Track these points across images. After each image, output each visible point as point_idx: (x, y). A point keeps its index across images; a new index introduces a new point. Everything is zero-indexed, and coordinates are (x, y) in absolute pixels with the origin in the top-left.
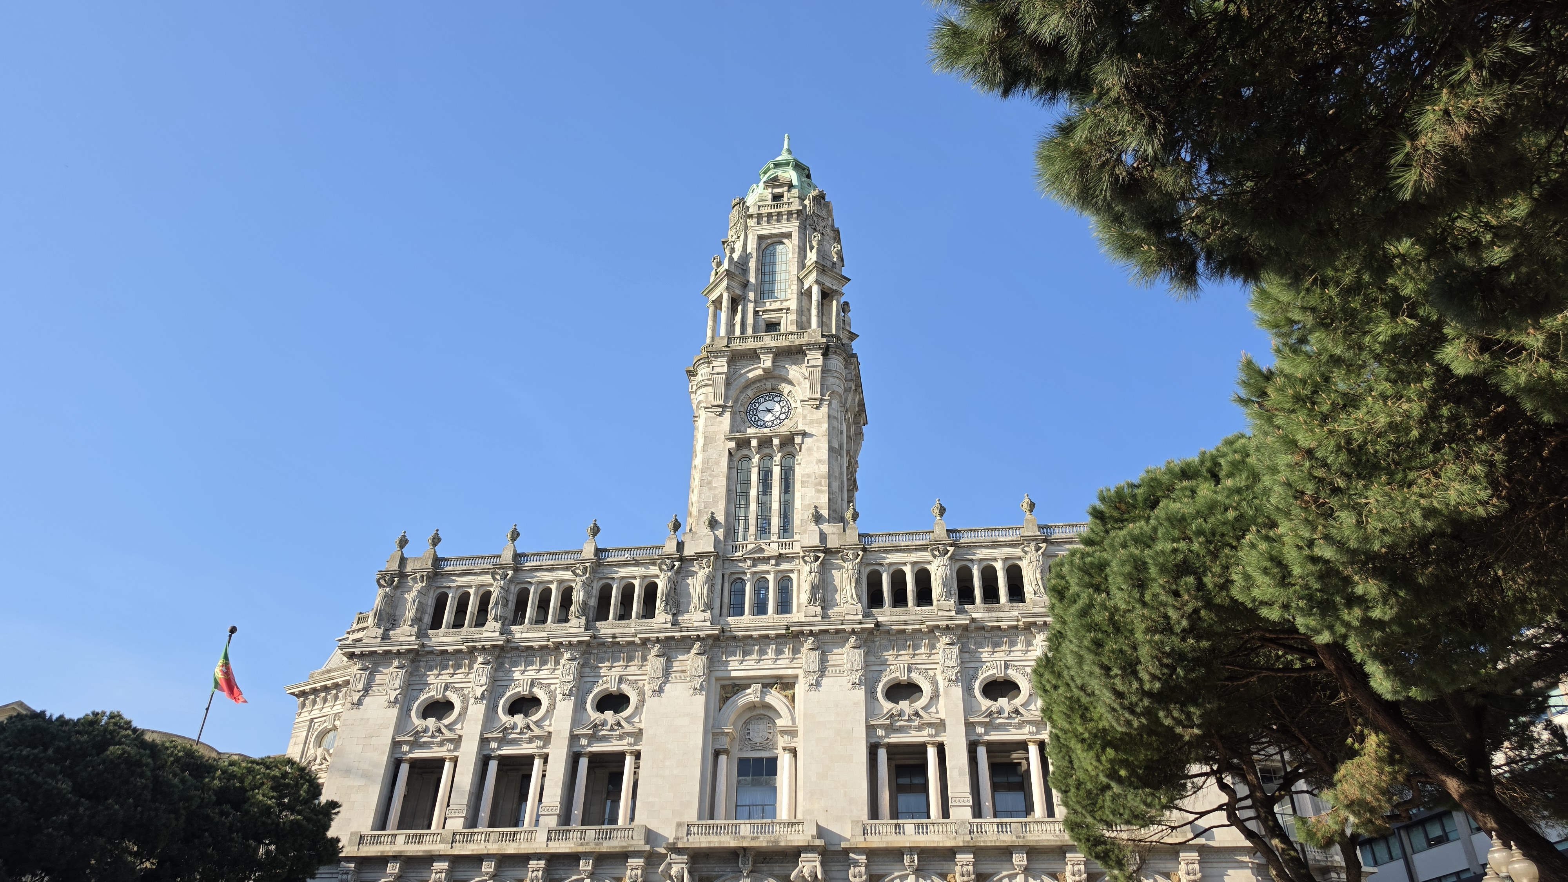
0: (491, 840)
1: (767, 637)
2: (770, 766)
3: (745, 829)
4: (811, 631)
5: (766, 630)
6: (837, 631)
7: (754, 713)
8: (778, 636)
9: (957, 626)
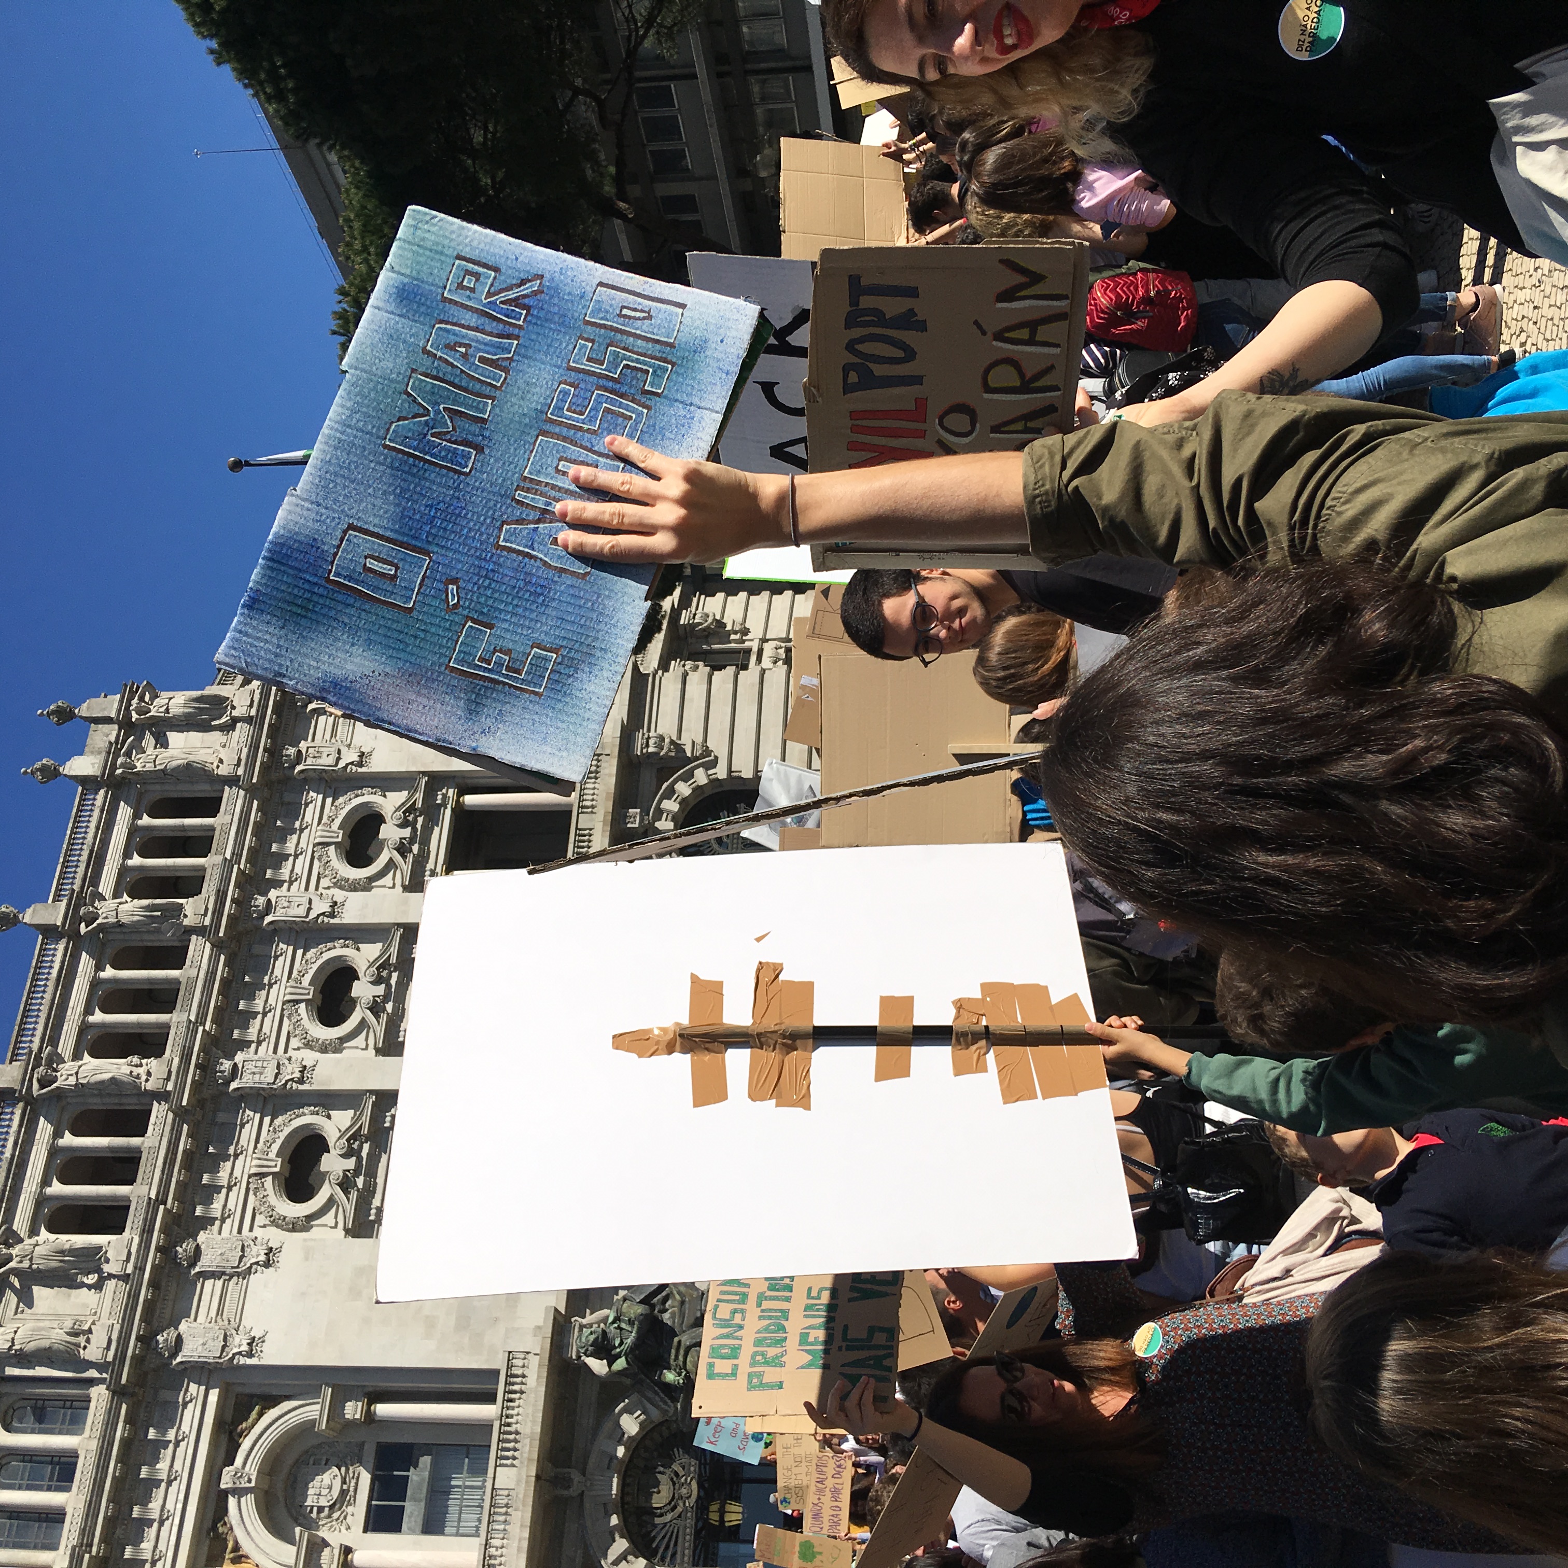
1: (126, 1444)
3: (505, 1478)
4: (139, 1340)
5: (111, 1444)
6: (154, 1284)
7: (280, 1494)
8: (130, 1419)
9: (203, 1049)
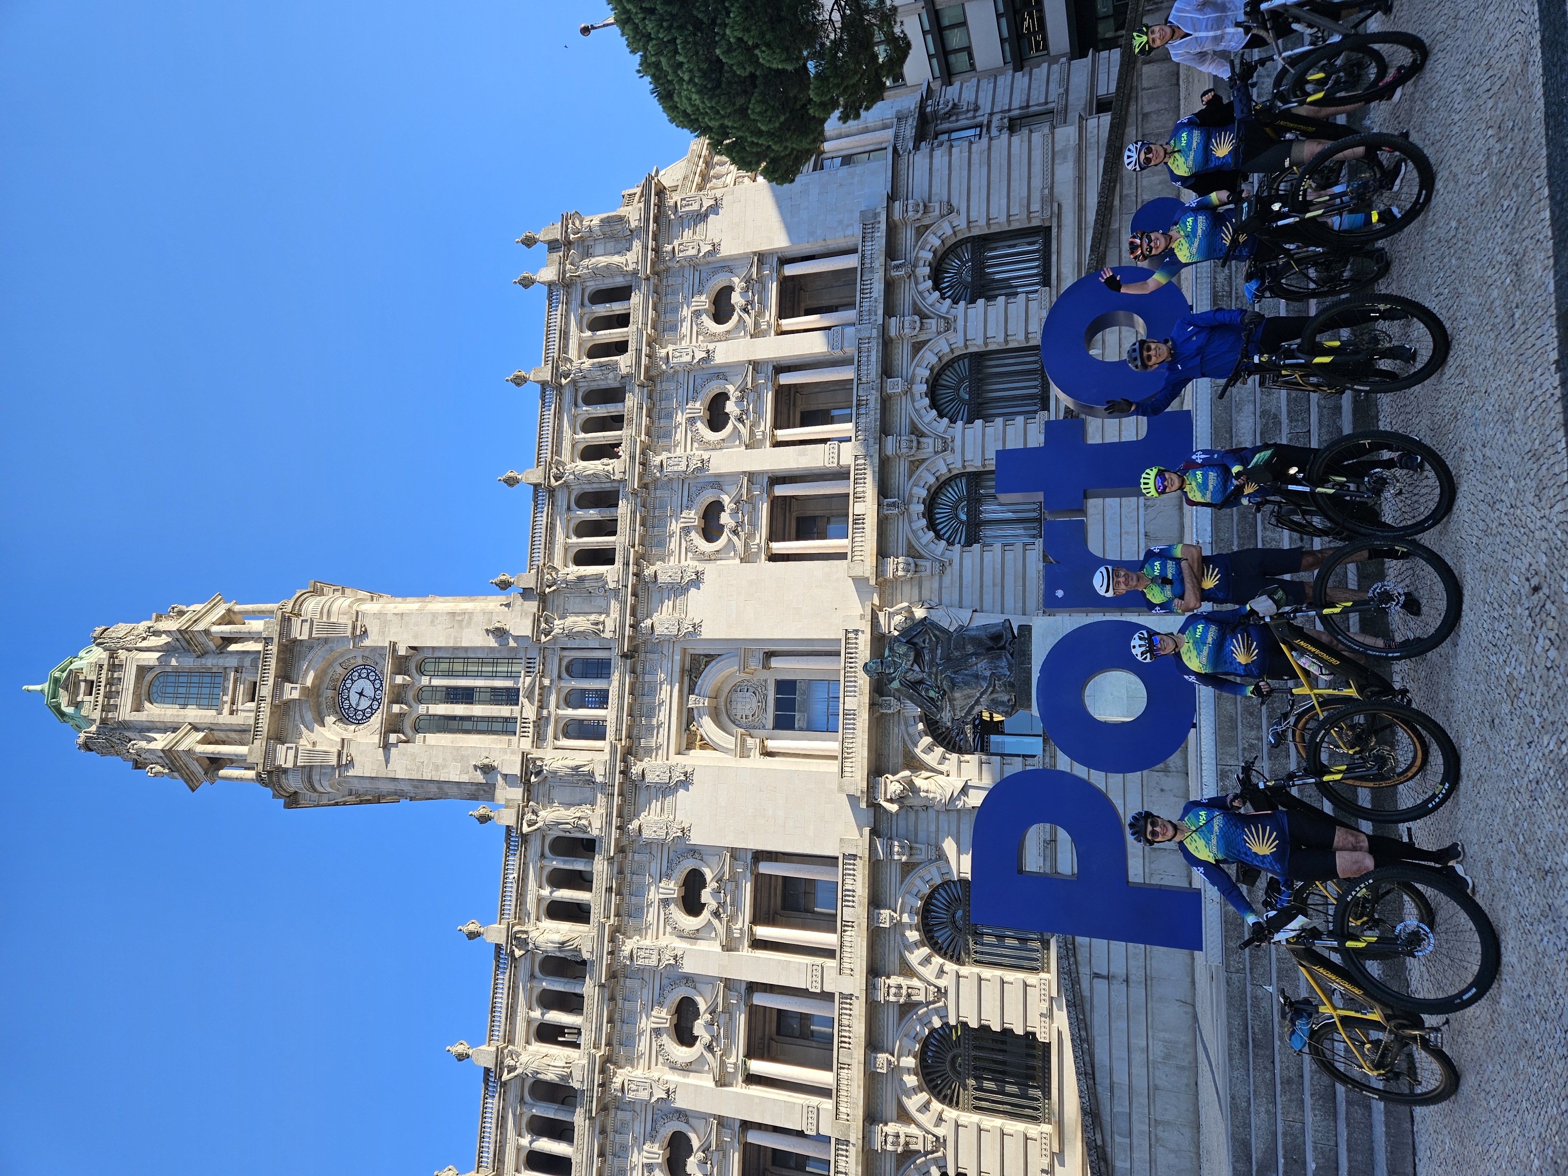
0: (848, 1061)
1: (631, 686)
2: (786, 687)
3: (851, 703)
4: (631, 626)
5: (624, 684)
6: (635, 594)
7: (723, 709)
8: (633, 671)
9: (643, 453)
